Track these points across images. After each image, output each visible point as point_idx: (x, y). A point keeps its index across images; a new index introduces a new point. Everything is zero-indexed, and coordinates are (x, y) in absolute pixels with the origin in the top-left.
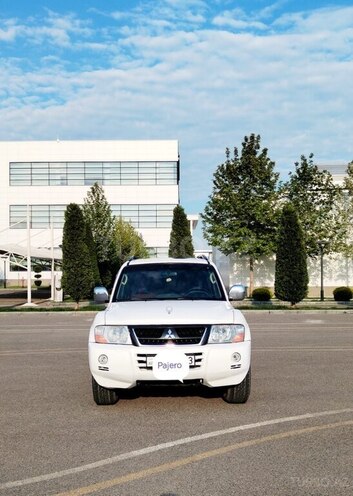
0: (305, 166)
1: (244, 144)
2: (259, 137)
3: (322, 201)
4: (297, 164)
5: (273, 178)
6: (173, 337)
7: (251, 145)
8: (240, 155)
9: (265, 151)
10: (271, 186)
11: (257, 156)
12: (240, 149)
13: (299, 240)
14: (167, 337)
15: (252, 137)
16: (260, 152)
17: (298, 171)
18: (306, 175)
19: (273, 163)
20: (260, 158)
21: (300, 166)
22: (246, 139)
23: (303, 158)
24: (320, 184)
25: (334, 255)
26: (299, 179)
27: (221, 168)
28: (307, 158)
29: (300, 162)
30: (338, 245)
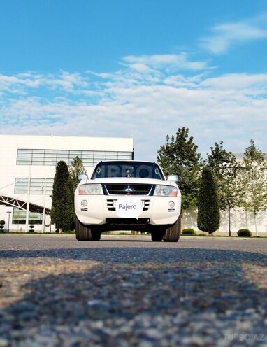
0: (217, 149)
1: (178, 134)
2: (187, 130)
4: (212, 148)
5: (196, 157)
6: (131, 190)
7: (182, 134)
8: (175, 140)
9: (191, 139)
10: (195, 162)
11: (186, 142)
14: (127, 190)
15: (183, 129)
16: (188, 139)
17: (213, 153)
18: (219, 156)
19: (196, 147)
20: (189, 143)
21: (214, 149)
22: (179, 131)
23: (216, 144)
24: (227, 161)
25: (238, 209)
26: (213, 158)
27: (163, 148)
28: (219, 143)
29: (214, 147)
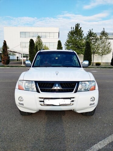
0: (90, 32)
1: (75, 26)
2: (79, 24)
3: (94, 41)
4: (88, 32)
5: (82, 35)
7: (77, 26)
8: (74, 29)
9: (81, 28)
10: (82, 37)
11: (79, 29)
12: (75, 27)
13: (90, 50)
14: (55, 88)
15: (78, 24)
16: (79, 28)
17: (89, 34)
18: (91, 34)
19: (83, 31)
20: (80, 29)
21: (89, 32)
22: (76, 25)
23: (90, 30)
24: (94, 37)
25: (96, 55)
26: (89, 35)
27: (70, 32)
28: (91, 30)
29: (89, 31)
30: (97, 52)
